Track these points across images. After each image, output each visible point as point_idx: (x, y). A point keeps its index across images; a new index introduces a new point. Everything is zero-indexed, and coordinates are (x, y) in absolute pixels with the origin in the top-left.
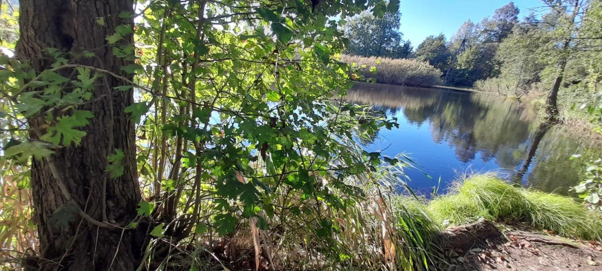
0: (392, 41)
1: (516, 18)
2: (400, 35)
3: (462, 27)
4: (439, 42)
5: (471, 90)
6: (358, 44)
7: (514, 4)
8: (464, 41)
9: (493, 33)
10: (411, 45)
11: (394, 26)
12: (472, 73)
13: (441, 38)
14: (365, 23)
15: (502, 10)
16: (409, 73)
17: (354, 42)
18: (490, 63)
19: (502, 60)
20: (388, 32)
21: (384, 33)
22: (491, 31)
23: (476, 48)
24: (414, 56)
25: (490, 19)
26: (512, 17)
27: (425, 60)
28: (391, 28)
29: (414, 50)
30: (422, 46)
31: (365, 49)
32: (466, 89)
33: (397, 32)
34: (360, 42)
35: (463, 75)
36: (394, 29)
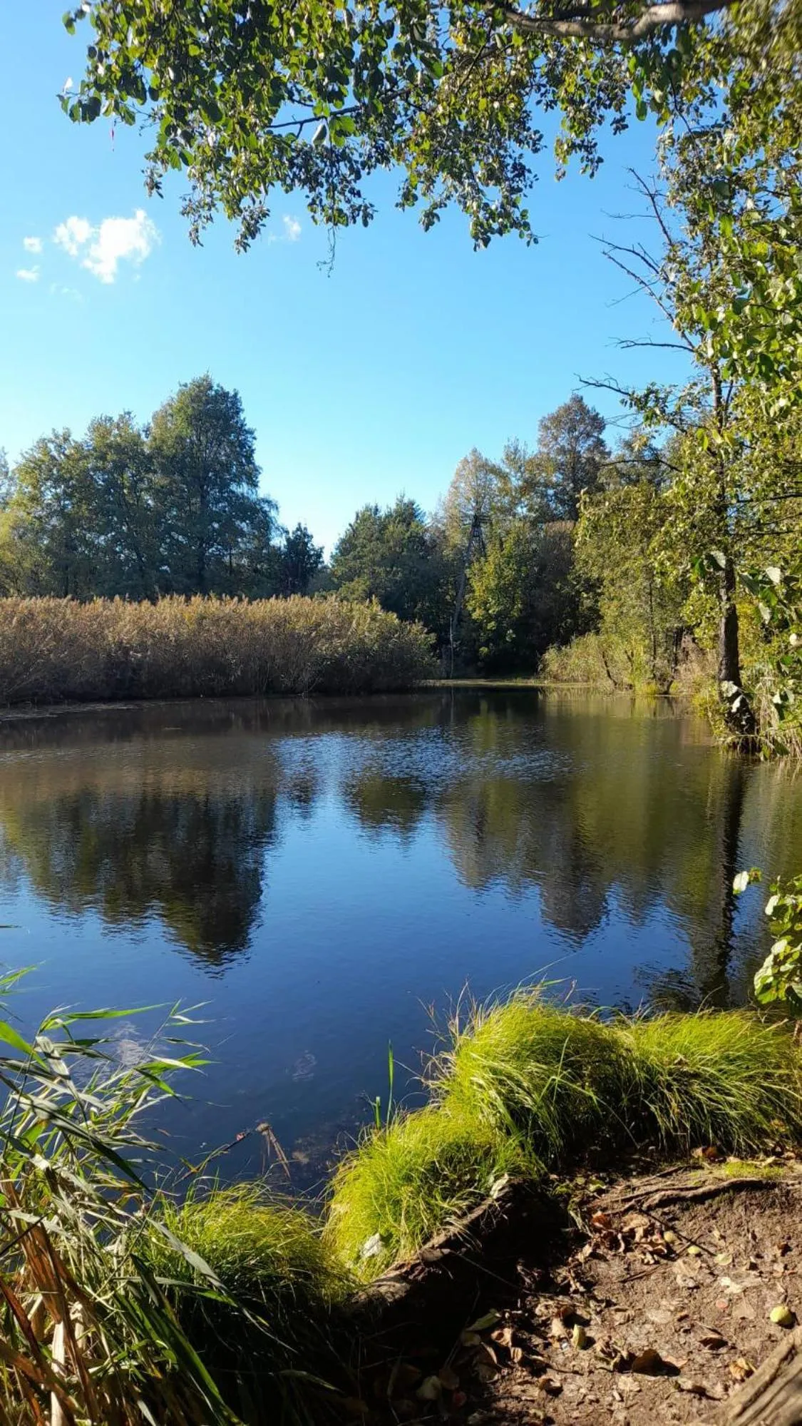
0: (242, 534)
1: (600, 443)
2: (266, 508)
3: (459, 475)
4: (401, 527)
5: (532, 682)
6: (109, 550)
7: (585, 401)
8: (478, 520)
9: (551, 492)
10: (316, 543)
11: (237, 479)
12: (522, 625)
13: (407, 514)
14: (120, 467)
15: (556, 420)
16: (323, 648)
17: (89, 544)
18: (567, 589)
19: (595, 575)
20: (217, 501)
21: (204, 503)
22: (546, 486)
23: (517, 543)
24: (331, 583)
25: (532, 447)
26: (590, 442)
27: (369, 595)
28: (224, 486)
29: (327, 559)
30: (347, 546)
31: (140, 569)
32: (519, 683)
33: (253, 497)
34: (115, 540)
35: (499, 634)
36: (243, 489)
